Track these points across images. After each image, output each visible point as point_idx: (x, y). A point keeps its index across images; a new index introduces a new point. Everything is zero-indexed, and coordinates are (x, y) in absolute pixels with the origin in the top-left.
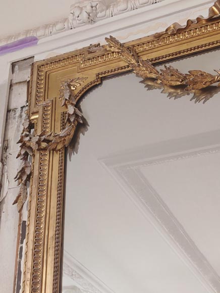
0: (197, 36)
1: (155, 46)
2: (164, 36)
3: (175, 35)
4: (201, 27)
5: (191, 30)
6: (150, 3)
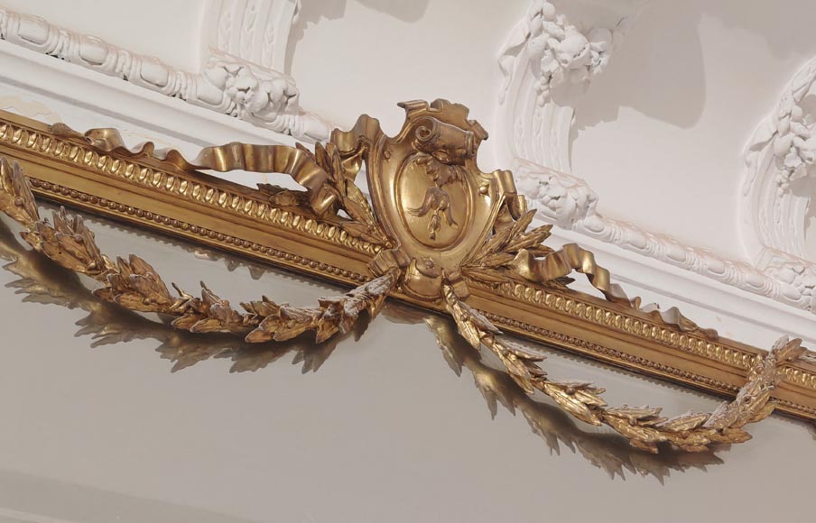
0: (149, 189)
1: (41, 150)
2: (75, 141)
3: (101, 155)
4: (169, 175)
5: (142, 167)
6: (45, 49)
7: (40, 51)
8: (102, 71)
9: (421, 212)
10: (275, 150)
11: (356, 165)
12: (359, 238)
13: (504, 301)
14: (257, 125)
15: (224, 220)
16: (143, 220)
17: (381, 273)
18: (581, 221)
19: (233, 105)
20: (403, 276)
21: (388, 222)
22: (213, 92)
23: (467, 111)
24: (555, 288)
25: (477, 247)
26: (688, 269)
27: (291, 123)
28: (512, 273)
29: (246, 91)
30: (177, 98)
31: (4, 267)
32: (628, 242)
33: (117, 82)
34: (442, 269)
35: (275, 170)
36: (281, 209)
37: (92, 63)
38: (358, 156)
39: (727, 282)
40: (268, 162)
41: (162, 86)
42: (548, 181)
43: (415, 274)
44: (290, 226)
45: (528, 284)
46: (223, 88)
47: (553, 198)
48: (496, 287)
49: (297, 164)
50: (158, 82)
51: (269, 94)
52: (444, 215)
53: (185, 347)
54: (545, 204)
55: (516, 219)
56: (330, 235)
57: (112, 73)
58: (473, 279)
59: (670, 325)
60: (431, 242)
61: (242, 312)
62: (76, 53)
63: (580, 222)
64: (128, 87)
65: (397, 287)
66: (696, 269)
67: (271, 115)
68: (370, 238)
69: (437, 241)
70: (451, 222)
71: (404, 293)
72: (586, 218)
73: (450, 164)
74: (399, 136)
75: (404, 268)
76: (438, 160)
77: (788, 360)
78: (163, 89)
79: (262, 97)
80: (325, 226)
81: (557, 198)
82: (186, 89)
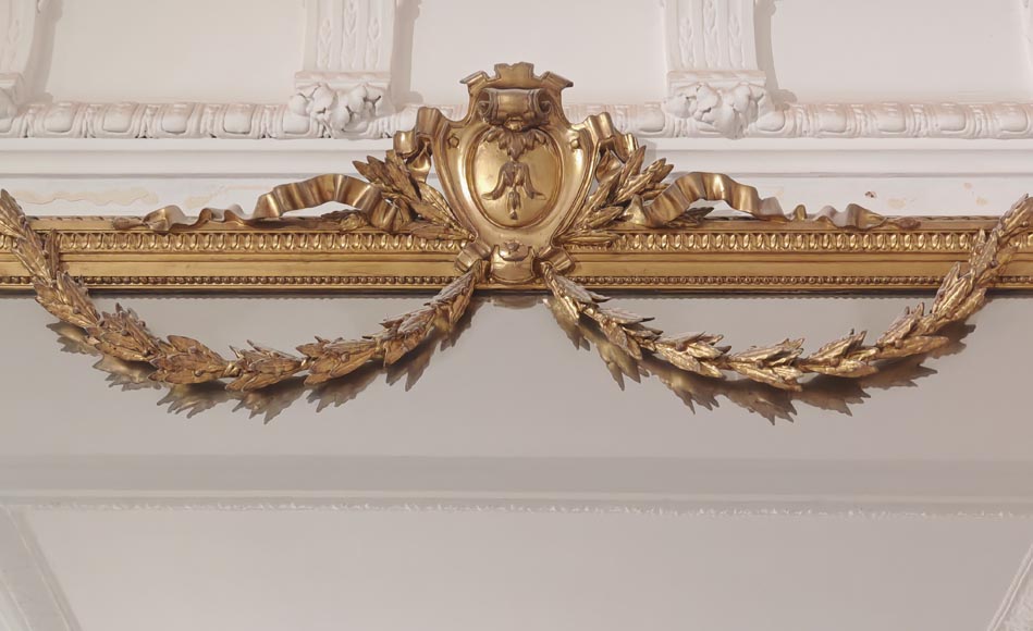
0: (216, 253)
1: (109, 248)
2: (137, 230)
3: (163, 236)
4: (231, 235)
5: (205, 235)
6: (131, 134)
7: (129, 137)
8: (188, 137)
9: (496, 195)
10: (317, 182)
11: (426, 162)
12: (441, 240)
13: (624, 258)
14: (353, 139)
15: (295, 261)
16: (214, 286)
17: (465, 269)
18: (753, 124)
19: (321, 128)
20: (489, 267)
21: (463, 214)
22: (297, 122)
23: (530, 67)
24: (683, 227)
25: (574, 210)
26: (916, 137)
27: (386, 126)
28: (627, 225)
29: (324, 112)
30: (267, 139)
31: (95, 366)
32: (821, 130)
33: (208, 143)
34: (530, 247)
35: (323, 200)
36: (349, 233)
37: (177, 133)
38: (424, 154)
39: (975, 136)
40: (313, 194)
41: (248, 133)
42: (695, 93)
43: (499, 261)
44: (364, 248)
45: (651, 232)
46: (306, 114)
47: (705, 112)
48: (610, 245)
49: (342, 185)
50: (240, 131)
51: (348, 107)
52: (523, 191)
53: (259, 403)
54: (700, 120)
55: (624, 162)
56: (409, 245)
57: (198, 135)
58: (580, 245)
59: (846, 227)
60: (514, 222)
61: (299, 356)
62: (159, 130)
63: (752, 126)
64: (218, 144)
65: (488, 279)
66: (925, 133)
67: (361, 125)
68: (450, 236)
69: (520, 219)
70: (532, 194)
71: (497, 282)
72: (759, 120)
73: (524, 131)
74: (467, 117)
75: (488, 258)
76: (510, 130)
77: (1022, 226)
78: (250, 135)
79: (342, 113)
80: (400, 238)
81: (709, 110)
82: (271, 126)
